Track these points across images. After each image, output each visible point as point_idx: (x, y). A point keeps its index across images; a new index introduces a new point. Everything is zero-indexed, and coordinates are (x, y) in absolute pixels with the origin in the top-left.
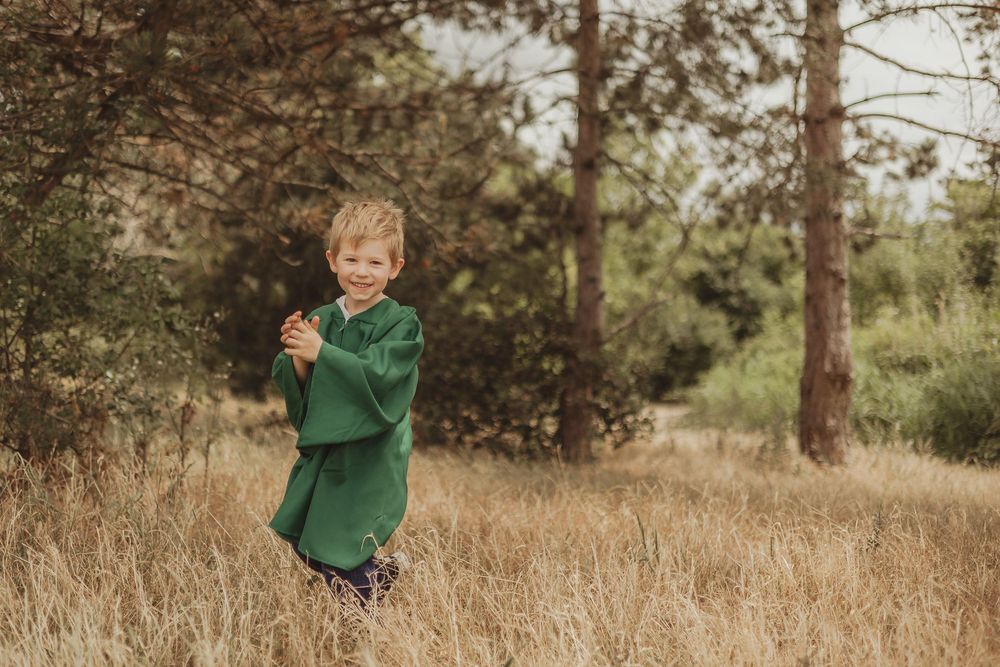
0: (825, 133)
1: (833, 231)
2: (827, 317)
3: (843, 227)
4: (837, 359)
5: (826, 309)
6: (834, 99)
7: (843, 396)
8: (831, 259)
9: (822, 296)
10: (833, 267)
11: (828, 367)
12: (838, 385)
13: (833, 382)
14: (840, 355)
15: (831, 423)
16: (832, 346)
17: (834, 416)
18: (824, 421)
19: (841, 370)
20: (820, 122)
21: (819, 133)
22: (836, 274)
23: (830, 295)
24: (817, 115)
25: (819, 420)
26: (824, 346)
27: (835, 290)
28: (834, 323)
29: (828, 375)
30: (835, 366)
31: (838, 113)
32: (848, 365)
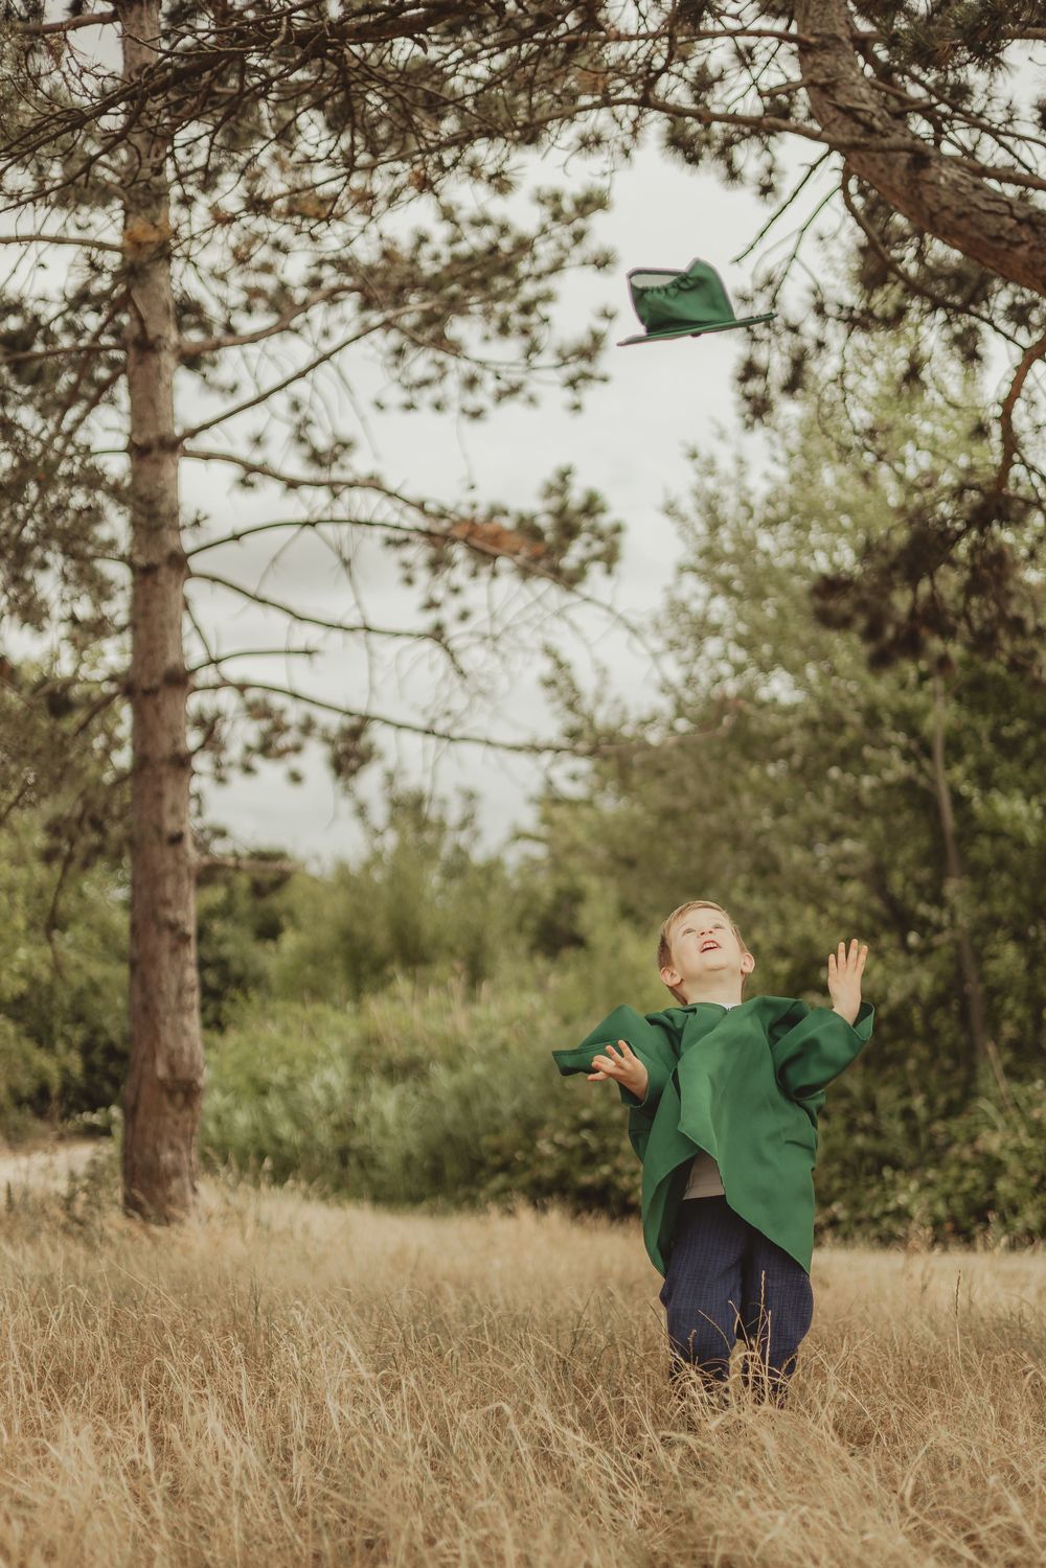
0: (157, 710)
1: (170, 863)
2: (161, 992)
3: (187, 855)
4: (176, 1058)
5: (160, 980)
6: (172, 659)
7: (187, 1114)
8: (167, 903)
9: (153, 960)
10: (170, 915)
11: (161, 1071)
12: (180, 1098)
13: (171, 1094)
14: (181, 1051)
15: (168, 1157)
16: (167, 1036)
17: (172, 1147)
18: (156, 1153)
19: (181, 1075)
20: (151, 692)
21: (149, 709)
22: (173, 927)
23: (165, 959)
24: (145, 683)
25: (148, 1152)
26: (157, 1036)
27: (174, 950)
28: (172, 999)
29: (162, 1083)
30: (172, 1068)
31: (180, 680)
32: (193, 1067)
